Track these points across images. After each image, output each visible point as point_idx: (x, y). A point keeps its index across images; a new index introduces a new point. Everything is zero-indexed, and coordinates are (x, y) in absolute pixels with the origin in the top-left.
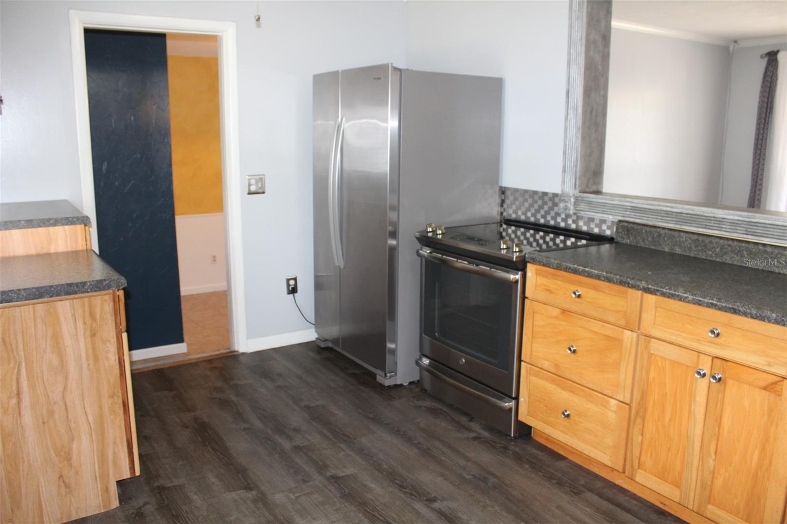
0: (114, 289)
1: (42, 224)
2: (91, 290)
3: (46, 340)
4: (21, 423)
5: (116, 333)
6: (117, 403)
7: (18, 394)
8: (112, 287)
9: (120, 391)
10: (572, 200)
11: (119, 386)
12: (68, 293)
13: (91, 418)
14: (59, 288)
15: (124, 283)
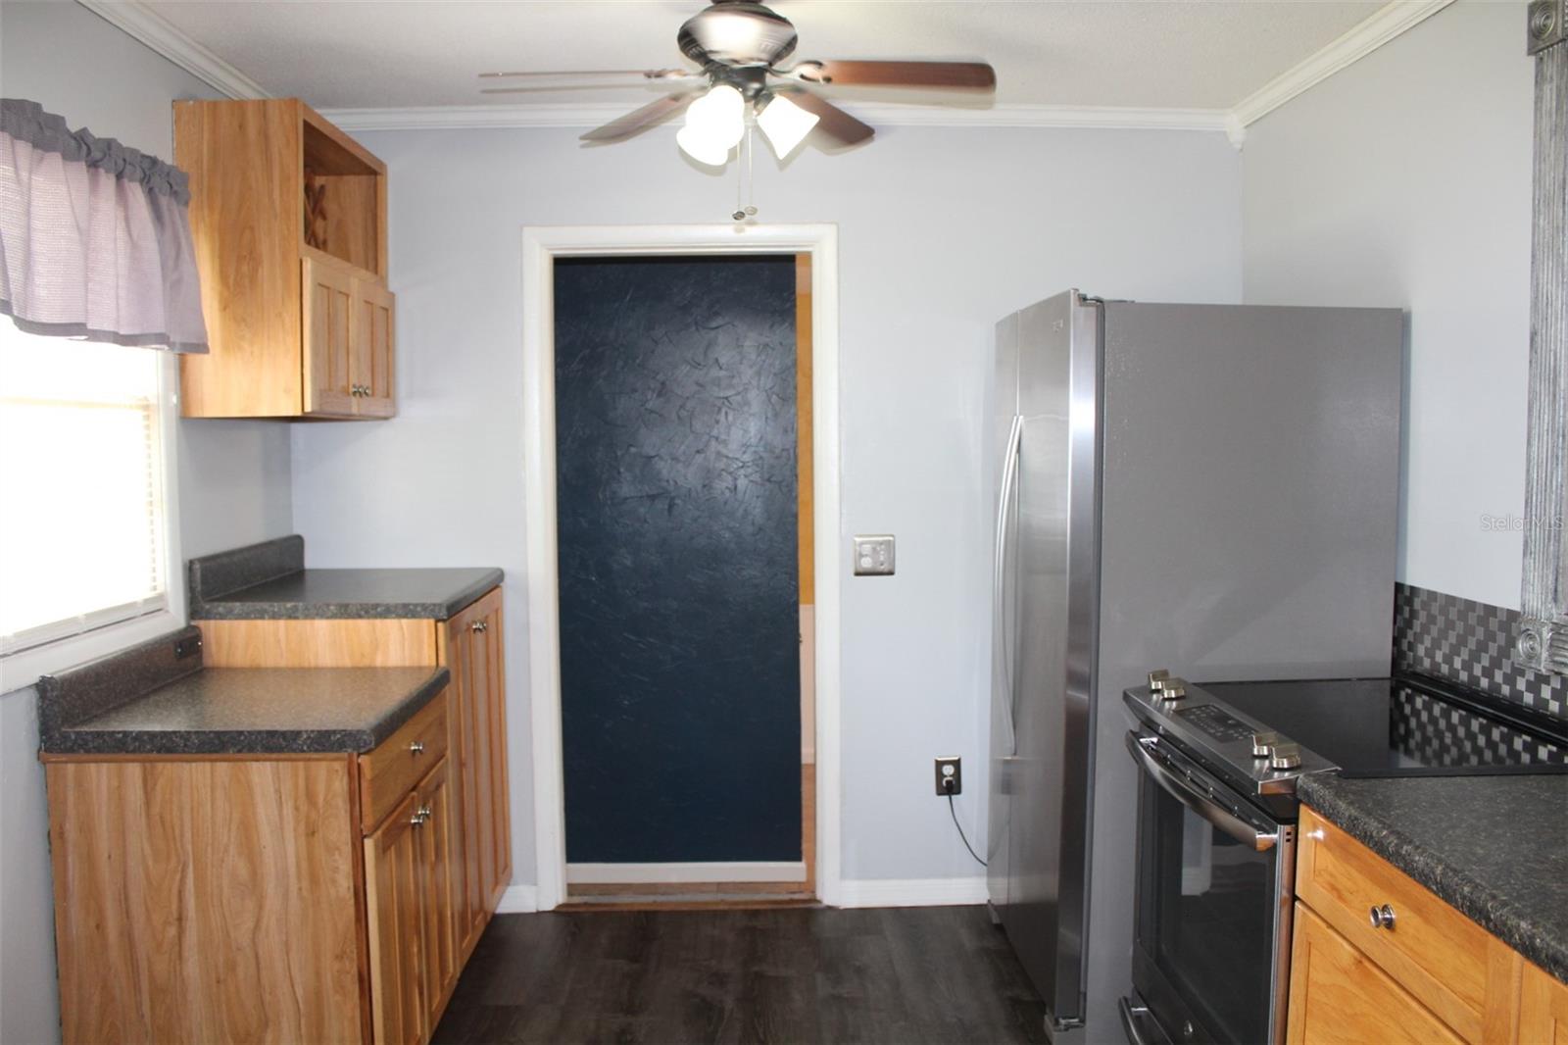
0: (350, 750)
1: (363, 613)
2: (308, 748)
3: (229, 830)
4: (181, 974)
5: (352, 838)
6: (348, 973)
7: (180, 919)
8: (345, 747)
9: (355, 951)
10: (1547, 635)
11: (354, 941)
12: (269, 749)
13: (300, 992)
14: (253, 737)
15: (368, 742)
